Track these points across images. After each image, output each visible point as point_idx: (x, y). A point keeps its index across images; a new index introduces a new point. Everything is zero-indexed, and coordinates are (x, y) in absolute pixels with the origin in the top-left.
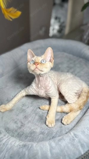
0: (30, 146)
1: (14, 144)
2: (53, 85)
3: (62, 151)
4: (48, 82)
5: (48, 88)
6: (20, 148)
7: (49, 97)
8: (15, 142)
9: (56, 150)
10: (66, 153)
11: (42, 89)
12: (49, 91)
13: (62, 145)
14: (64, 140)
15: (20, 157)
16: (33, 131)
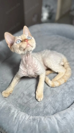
0: (39, 120)
1: (25, 118)
2: (39, 63)
3: (68, 124)
4: (34, 61)
5: (35, 67)
6: (30, 122)
7: (37, 76)
8: (25, 116)
9: (63, 123)
10: (72, 126)
11: (30, 69)
12: (37, 69)
13: (68, 118)
14: (69, 114)
15: (31, 130)
16: (38, 106)
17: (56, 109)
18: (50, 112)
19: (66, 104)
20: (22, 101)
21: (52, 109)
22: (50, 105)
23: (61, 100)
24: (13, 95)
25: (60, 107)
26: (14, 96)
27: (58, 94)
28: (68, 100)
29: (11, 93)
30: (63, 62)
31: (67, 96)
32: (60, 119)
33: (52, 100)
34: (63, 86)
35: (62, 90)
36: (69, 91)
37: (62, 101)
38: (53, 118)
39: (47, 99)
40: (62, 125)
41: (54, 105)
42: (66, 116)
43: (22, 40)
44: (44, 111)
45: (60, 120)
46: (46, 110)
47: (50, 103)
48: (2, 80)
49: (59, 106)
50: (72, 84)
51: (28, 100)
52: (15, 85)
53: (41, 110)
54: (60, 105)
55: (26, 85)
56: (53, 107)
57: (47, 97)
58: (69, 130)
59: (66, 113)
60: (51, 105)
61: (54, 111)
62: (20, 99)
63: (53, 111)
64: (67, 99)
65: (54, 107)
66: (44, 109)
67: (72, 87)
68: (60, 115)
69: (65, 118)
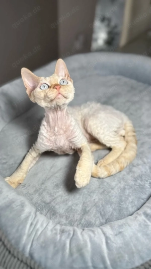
0: (72, 233)
1: (47, 225)
3: (127, 244)
6: (56, 234)
9: (117, 242)
10: (134, 248)
13: (126, 234)
14: (129, 226)
15: (56, 249)
16: (72, 209)
17: (107, 217)
18: (93, 221)
19: (127, 208)
20: (41, 198)
21: (98, 217)
22: (95, 209)
23: (118, 200)
24: (24, 186)
25: (115, 214)
26: (26, 188)
27: (113, 189)
28: (132, 202)
29: (20, 182)
30: (124, 129)
31: (130, 194)
32: (111, 234)
33: (99, 199)
34: (124, 175)
35: (120, 182)
36: (135, 184)
37: (119, 204)
38: (98, 233)
39: (91, 196)
40: (115, 245)
41: (103, 210)
42: (123, 230)
43: (50, 85)
44: (83, 220)
45: (111, 236)
46: (87, 217)
47: (96, 205)
48: (5, 157)
49: (112, 213)
50: (142, 172)
51: (53, 198)
52: (30, 168)
53: (77, 217)
54: (115, 210)
55: (51, 168)
56: (101, 214)
57: (91, 192)
58: (126, 256)
59: (125, 224)
60: (98, 209)
61: (101, 220)
62: (37, 194)
63: (100, 222)
64: (130, 199)
65: (103, 213)
66: (83, 215)
67: (140, 177)
68: (112, 228)
69: (120, 233)
